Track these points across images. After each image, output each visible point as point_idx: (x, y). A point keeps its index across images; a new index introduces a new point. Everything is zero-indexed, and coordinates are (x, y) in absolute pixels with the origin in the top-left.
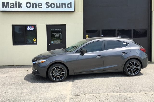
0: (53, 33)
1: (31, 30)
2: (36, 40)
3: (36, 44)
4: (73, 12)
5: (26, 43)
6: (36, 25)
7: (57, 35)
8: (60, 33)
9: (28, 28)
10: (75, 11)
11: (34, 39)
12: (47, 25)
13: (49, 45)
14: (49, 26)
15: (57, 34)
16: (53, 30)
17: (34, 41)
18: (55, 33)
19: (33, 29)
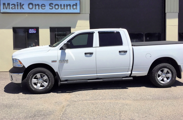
0: (57, 37)
1: (33, 33)
6: (38, 28)
9: (30, 31)
15: (61, 37)
16: (57, 33)
19: (35, 32)
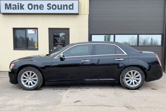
0: (55, 38)
2: (37, 45)
3: (37, 49)
4: (78, 14)
5: (27, 48)
6: (37, 29)
11: (36, 44)
12: (49, 29)
13: (52, 50)
14: (51, 30)
15: (59, 39)
16: (56, 34)
17: (36, 45)
18: (58, 38)
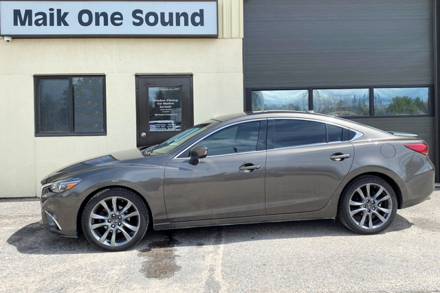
3: (103, 131)
4: (215, 37)
6: (104, 76)
7: (167, 105)
8: (177, 101)
10: (220, 36)
12: (137, 76)
15: (166, 102)
